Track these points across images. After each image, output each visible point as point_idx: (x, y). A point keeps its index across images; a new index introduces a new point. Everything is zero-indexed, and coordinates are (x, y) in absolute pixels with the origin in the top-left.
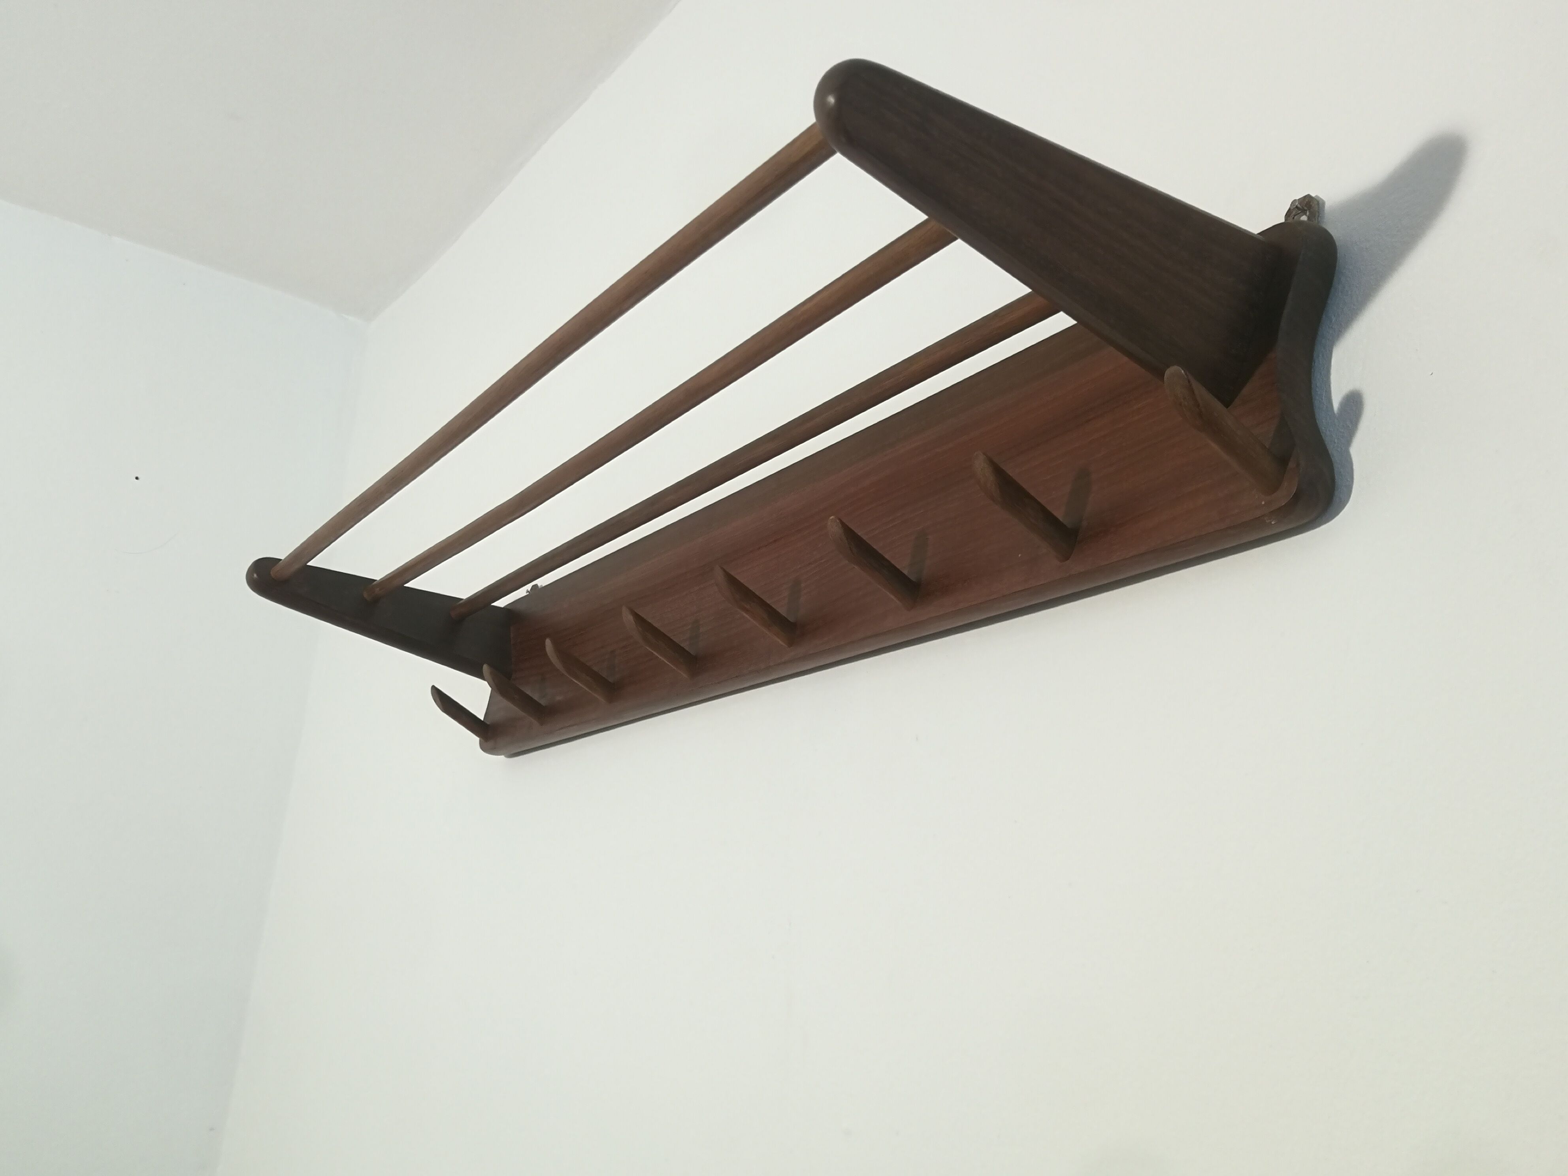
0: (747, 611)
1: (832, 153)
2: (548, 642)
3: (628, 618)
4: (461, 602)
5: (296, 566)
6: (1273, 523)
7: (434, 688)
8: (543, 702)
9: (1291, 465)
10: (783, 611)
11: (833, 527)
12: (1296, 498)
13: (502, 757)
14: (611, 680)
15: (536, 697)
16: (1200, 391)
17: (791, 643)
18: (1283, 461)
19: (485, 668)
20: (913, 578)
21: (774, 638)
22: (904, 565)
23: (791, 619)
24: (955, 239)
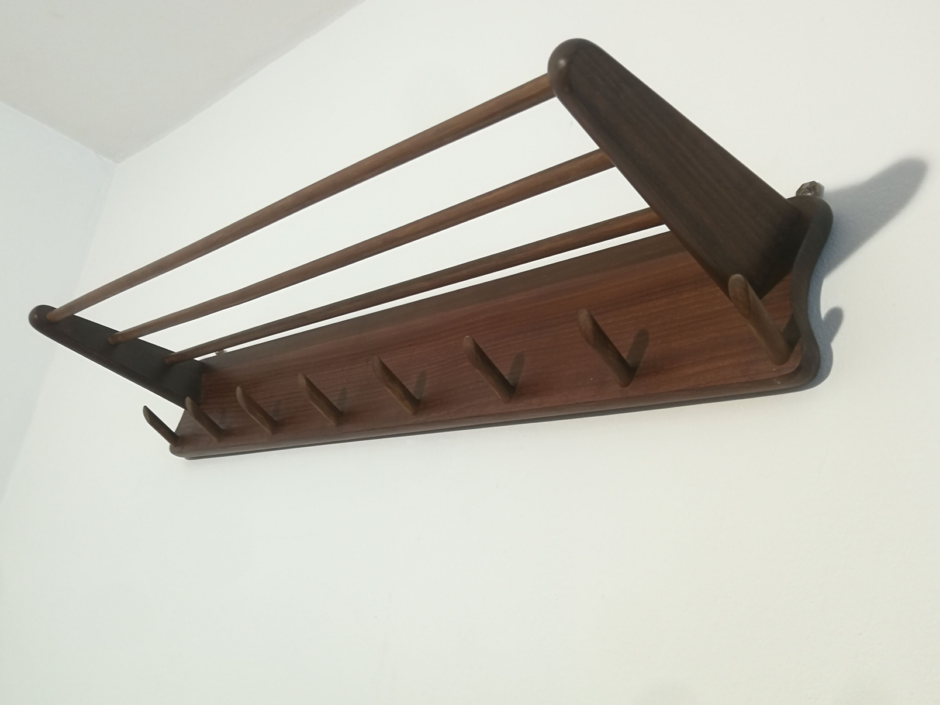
0: (390, 388)
1: (552, 96)
2: (239, 390)
3: (302, 381)
4: (173, 354)
5: (68, 314)
6: (779, 383)
7: (145, 408)
8: (222, 427)
9: (797, 348)
10: (411, 390)
11: (467, 342)
12: (798, 370)
13: (183, 459)
14: (275, 419)
15: (217, 422)
16: (752, 292)
17: (416, 413)
18: (791, 344)
19: (188, 400)
20: (511, 382)
21: (406, 408)
22: (506, 373)
23: (417, 397)
24: (612, 166)
